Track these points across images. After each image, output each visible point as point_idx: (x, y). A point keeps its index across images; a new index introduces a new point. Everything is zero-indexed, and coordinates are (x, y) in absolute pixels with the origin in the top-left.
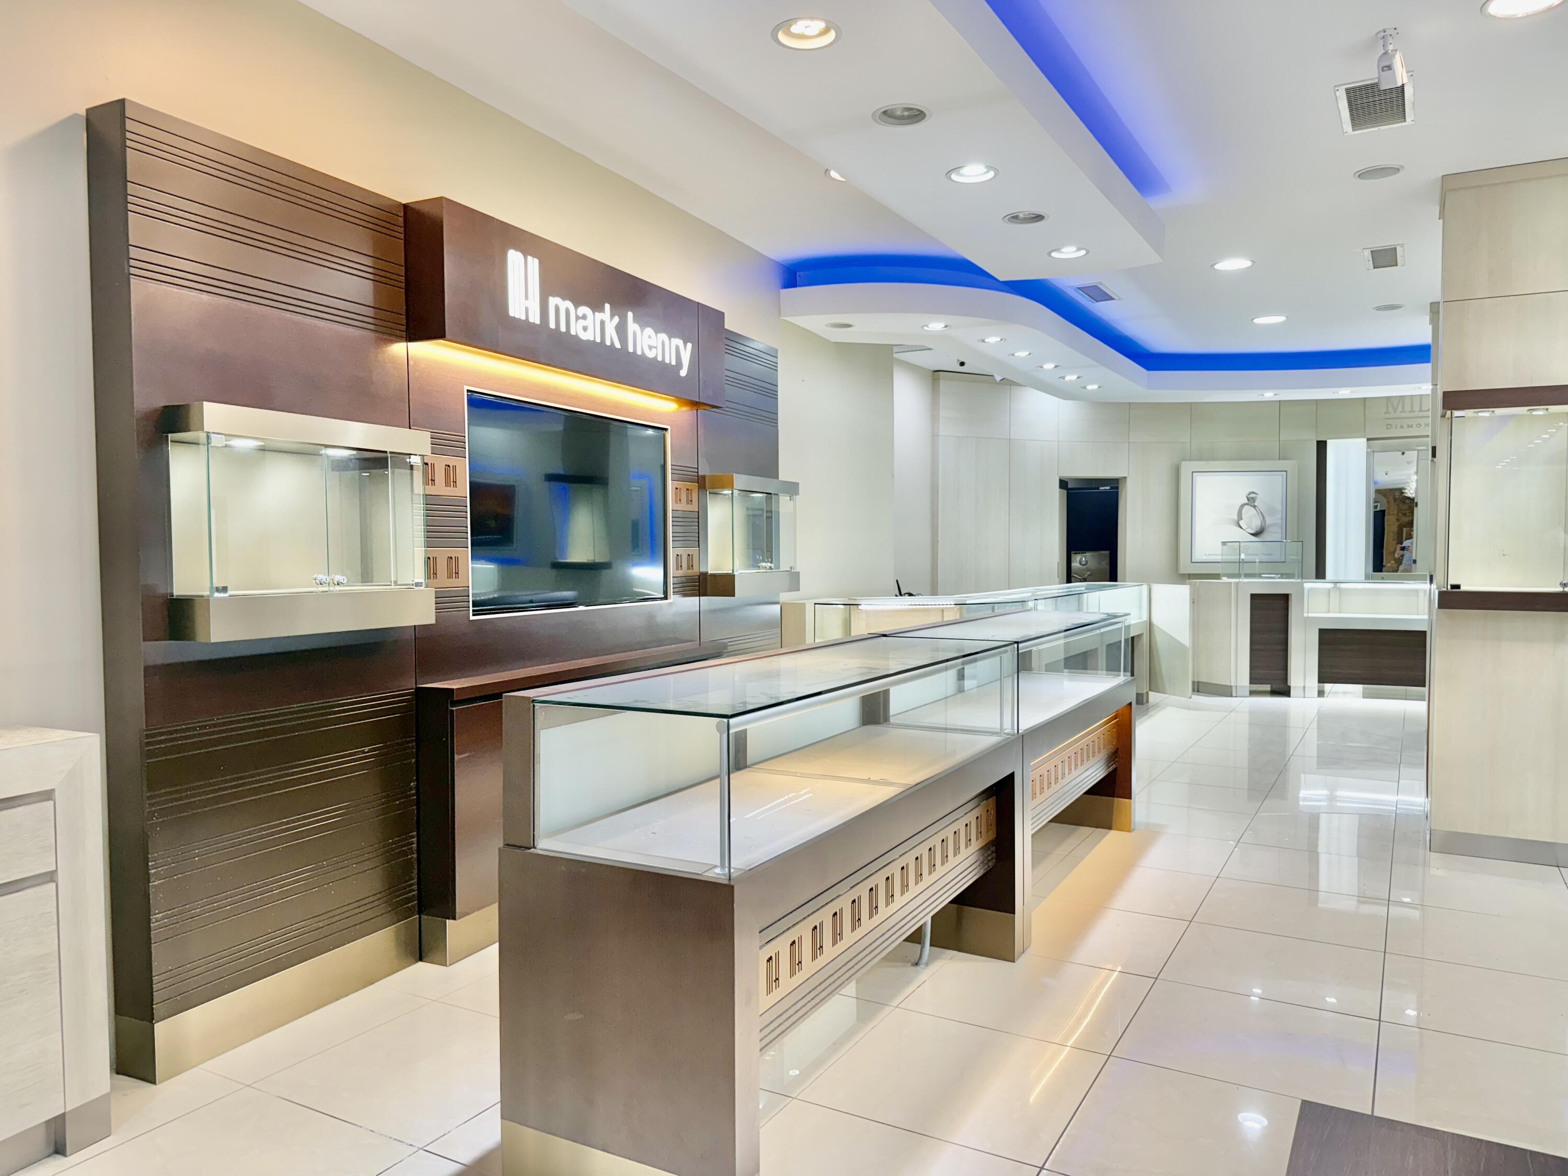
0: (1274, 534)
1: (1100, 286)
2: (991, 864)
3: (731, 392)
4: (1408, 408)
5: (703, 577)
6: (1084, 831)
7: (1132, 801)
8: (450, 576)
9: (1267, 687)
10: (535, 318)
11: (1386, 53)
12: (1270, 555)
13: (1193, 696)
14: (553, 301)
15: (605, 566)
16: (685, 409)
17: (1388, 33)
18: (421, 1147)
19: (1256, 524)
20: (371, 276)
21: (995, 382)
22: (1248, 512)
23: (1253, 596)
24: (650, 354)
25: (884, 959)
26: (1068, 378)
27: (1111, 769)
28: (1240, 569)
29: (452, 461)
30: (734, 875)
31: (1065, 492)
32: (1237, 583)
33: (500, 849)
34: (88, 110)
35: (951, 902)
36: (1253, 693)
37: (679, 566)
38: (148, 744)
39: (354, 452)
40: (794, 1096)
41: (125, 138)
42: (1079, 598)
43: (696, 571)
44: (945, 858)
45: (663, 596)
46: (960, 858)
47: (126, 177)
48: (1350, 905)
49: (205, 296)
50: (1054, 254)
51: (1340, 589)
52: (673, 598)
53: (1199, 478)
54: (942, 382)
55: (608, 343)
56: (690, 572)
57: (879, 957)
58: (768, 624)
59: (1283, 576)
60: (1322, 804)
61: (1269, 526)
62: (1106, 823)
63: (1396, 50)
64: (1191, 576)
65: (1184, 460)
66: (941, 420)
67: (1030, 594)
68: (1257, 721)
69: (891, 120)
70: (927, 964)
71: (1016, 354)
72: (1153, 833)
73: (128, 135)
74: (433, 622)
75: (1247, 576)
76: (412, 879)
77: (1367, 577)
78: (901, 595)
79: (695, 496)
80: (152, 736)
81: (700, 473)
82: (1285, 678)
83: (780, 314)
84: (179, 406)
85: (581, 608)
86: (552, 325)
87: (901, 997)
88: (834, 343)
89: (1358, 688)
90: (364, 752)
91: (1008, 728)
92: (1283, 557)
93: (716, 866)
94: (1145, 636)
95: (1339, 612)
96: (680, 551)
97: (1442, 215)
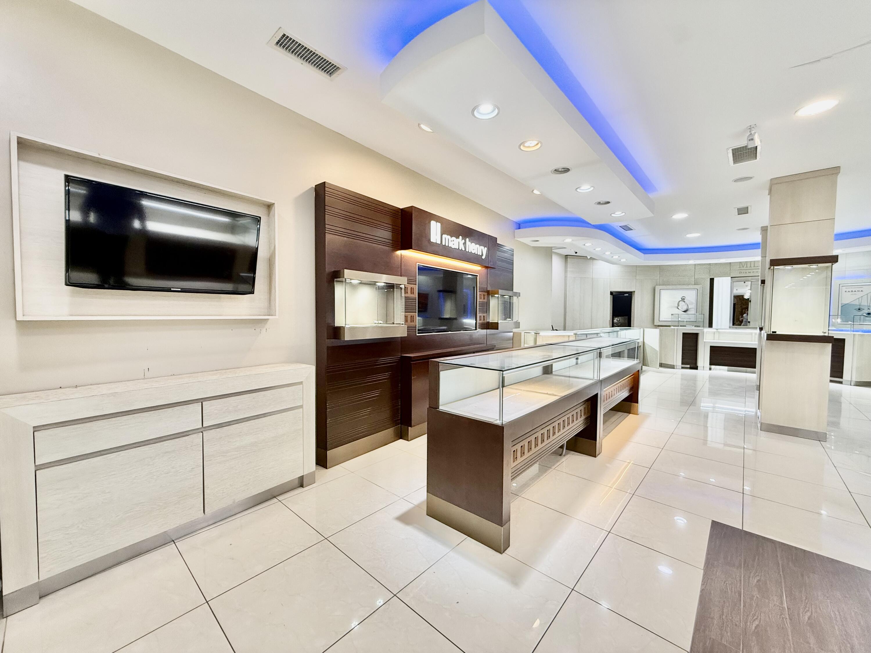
0: (692, 311)
1: (628, 226)
2: (588, 424)
3: (499, 263)
4: (749, 266)
5: (488, 323)
6: (620, 414)
7: (638, 404)
8: (411, 322)
9: (689, 366)
10: (439, 242)
11: (751, 134)
12: (690, 319)
13: (660, 368)
14: (444, 236)
15: (455, 319)
16: (484, 269)
17: (752, 126)
18: (402, 497)
19: (685, 308)
20: (391, 231)
21: (587, 259)
22: (682, 303)
23: (684, 334)
24: (473, 252)
25: (551, 453)
26: (614, 257)
27: (631, 393)
28: (679, 324)
29: (412, 286)
30: (504, 423)
31: (612, 296)
32: (677, 329)
33: (428, 408)
34: (316, 186)
35: (575, 436)
36: (682, 368)
37: (480, 320)
38: (328, 369)
39: (385, 284)
40: (520, 495)
41: (325, 193)
42: (617, 333)
43: (486, 321)
44: (573, 421)
45: (475, 329)
46: (578, 421)
47: (325, 204)
48: (721, 446)
49: (345, 238)
50: (612, 215)
51: (719, 332)
52: (478, 330)
53: (662, 291)
54: (568, 259)
55: (460, 249)
56: (483, 322)
57: (549, 453)
58: (509, 339)
59: (695, 326)
60: (710, 409)
61: (690, 308)
62: (628, 411)
63: (755, 133)
64: (659, 326)
65: (657, 285)
66: (568, 272)
67: (600, 331)
68: (684, 378)
69: (558, 172)
70: (564, 456)
71: (596, 249)
72: (647, 416)
73: (326, 192)
74: (406, 336)
75: (681, 326)
76: (399, 413)
77: (730, 327)
78: (553, 330)
79: (486, 297)
80: (328, 367)
81: (488, 290)
82: (696, 363)
83: (515, 237)
84: (338, 271)
85: (450, 332)
86: (444, 244)
87: (556, 466)
88: (533, 247)
89: (726, 368)
90: (386, 374)
91: (596, 378)
92: (695, 320)
93: (497, 420)
94: (641, 347)
95: (719, 340)
96: (481, 314)
97: (770, 193)
